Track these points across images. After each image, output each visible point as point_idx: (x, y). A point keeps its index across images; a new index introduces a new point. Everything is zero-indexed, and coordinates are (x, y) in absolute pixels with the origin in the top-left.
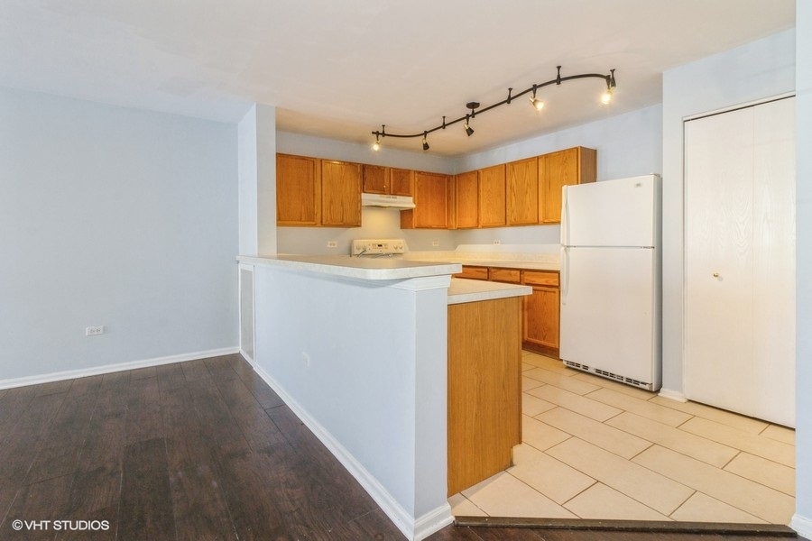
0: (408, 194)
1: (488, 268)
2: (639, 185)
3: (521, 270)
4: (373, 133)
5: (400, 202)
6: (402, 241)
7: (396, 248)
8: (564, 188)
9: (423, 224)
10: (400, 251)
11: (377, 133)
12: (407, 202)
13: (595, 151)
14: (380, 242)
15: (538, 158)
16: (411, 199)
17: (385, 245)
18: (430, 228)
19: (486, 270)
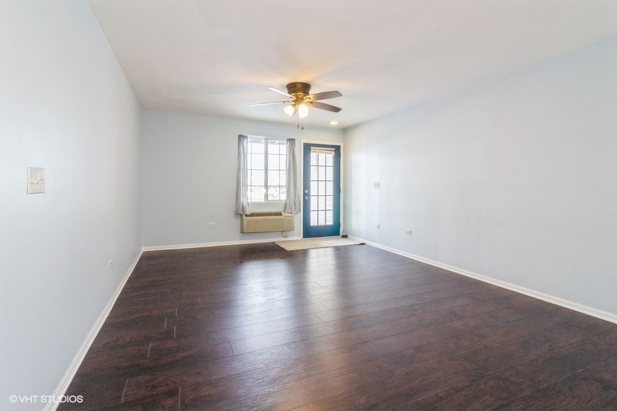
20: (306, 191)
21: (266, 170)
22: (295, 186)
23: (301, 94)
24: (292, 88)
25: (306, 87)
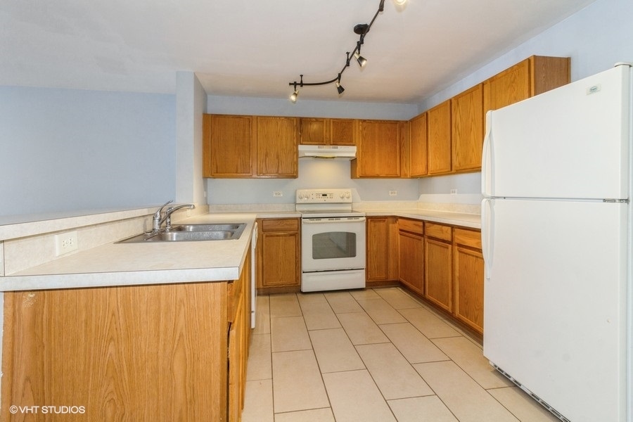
0: (349, 142)
1: (424, 222)
2: (593, 90)
3: (453, 227)
4: (290, 84)
5: (341, 152)
6: (349, 190)
7: (342, 198)
8: (489, 114)
9: (368, 173)
10: (346, 200)
11: (295, 84)
12: (350, 151)
13: (568, 61)
14: (324, 191)
15: (483, 84)
16: (355, 149)
17: (330, 194)
18: (378, 177)
19: (421, 224)
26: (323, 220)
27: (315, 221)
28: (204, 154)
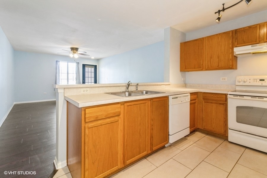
4: (216, 13)
11: (219, 12)
14: (264, 77)
20: (84, 81)
21: (68, 73)
22: (79, 79)
23: (75, 51)
24: (72, 49)
25: (77, 49)
26: (245, 97)
27: (238, 97)
28: (181, 61)
